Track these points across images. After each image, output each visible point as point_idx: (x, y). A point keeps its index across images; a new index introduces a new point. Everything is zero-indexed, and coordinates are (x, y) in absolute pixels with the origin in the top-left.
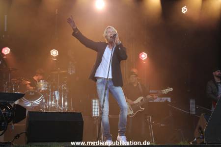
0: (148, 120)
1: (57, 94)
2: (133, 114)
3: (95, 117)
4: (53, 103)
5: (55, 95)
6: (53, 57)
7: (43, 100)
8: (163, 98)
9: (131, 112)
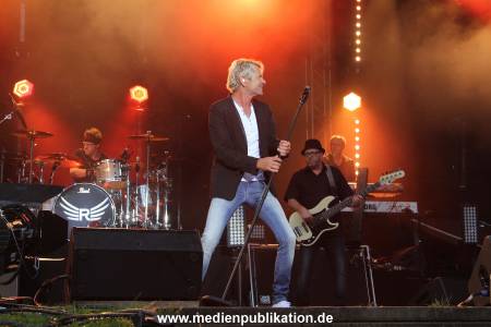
0: (361, 255)
1: (144, 191)
2: (312, 240)
3: (235, 247)
4: (135, 212)
5: (139, 195)
6: (135, 103)
7: (110, 206)
8: (398, 204)
9: (307, 235)
